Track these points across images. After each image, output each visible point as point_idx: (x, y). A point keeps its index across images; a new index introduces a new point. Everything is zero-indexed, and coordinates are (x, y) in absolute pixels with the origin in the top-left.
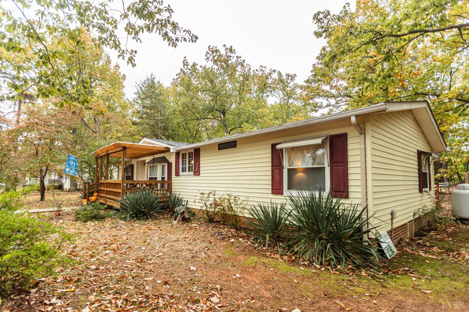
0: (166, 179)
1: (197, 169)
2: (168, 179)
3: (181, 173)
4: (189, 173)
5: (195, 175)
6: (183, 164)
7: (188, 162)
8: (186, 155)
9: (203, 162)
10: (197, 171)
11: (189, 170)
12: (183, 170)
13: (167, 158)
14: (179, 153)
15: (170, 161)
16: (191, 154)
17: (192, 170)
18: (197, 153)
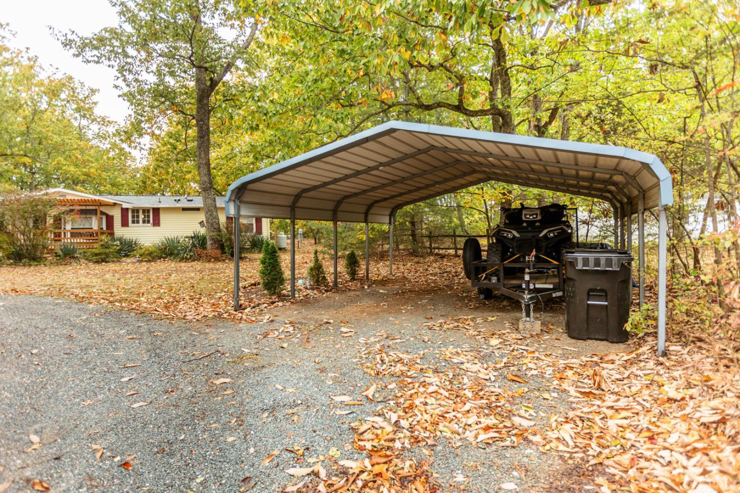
2: (107, 229)
3: (130, 224)
4: (145, 224)
5: (154, 226)
6: (133, 217)
7: (141, 216)
8: (138, 211)
9: (163, 217)
10: (157, 223)
11: (144, 222)
12: (133, 222)
13: (104, 211)
14: (127, 209)
15: (111, 214)
16: (146, 211)
17: (148, 222)
18: (156, 211)
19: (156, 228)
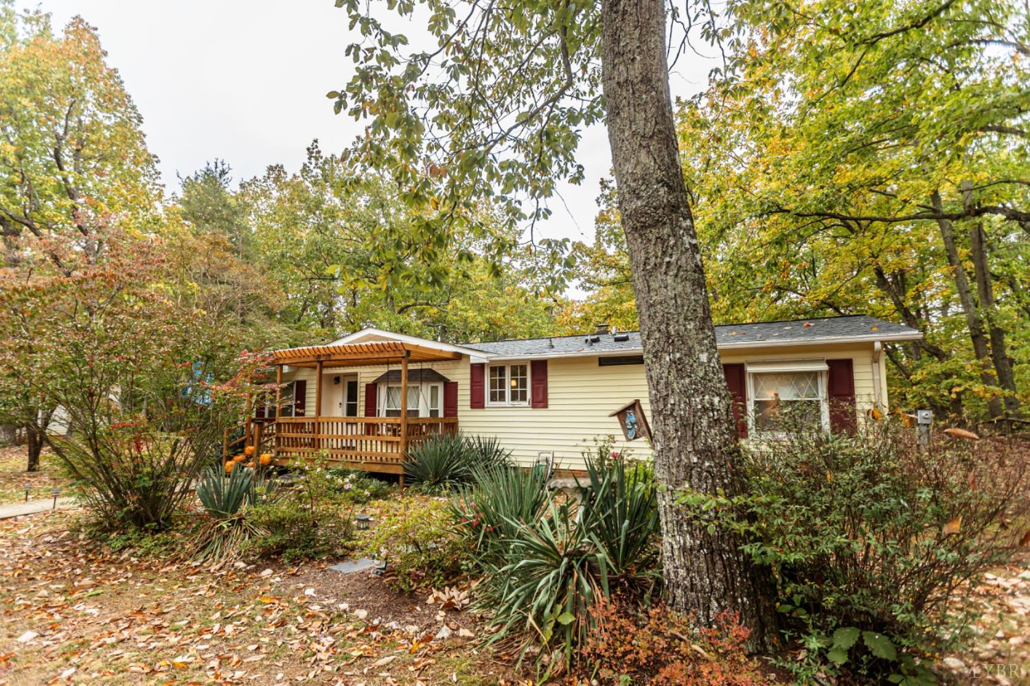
0: (441, 415)
1: (541, 397)
2: (446, 414)
3: (487, 402)
4: (515, 403)
5: (534, 406)
6: (493, 385)
7: (510, 383)
8: (502, 370)
9: (556, 384)
10: (540, 401)
11: (514, 398)
12: (493, 398)
13: (441, 372)
14: (482, 366)
15: (452, 378)
16: (518, 369)
17: (524, 398)
18: (540, 368)
19: (540, 412)
